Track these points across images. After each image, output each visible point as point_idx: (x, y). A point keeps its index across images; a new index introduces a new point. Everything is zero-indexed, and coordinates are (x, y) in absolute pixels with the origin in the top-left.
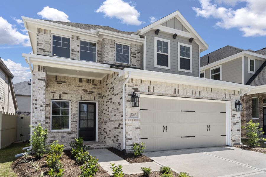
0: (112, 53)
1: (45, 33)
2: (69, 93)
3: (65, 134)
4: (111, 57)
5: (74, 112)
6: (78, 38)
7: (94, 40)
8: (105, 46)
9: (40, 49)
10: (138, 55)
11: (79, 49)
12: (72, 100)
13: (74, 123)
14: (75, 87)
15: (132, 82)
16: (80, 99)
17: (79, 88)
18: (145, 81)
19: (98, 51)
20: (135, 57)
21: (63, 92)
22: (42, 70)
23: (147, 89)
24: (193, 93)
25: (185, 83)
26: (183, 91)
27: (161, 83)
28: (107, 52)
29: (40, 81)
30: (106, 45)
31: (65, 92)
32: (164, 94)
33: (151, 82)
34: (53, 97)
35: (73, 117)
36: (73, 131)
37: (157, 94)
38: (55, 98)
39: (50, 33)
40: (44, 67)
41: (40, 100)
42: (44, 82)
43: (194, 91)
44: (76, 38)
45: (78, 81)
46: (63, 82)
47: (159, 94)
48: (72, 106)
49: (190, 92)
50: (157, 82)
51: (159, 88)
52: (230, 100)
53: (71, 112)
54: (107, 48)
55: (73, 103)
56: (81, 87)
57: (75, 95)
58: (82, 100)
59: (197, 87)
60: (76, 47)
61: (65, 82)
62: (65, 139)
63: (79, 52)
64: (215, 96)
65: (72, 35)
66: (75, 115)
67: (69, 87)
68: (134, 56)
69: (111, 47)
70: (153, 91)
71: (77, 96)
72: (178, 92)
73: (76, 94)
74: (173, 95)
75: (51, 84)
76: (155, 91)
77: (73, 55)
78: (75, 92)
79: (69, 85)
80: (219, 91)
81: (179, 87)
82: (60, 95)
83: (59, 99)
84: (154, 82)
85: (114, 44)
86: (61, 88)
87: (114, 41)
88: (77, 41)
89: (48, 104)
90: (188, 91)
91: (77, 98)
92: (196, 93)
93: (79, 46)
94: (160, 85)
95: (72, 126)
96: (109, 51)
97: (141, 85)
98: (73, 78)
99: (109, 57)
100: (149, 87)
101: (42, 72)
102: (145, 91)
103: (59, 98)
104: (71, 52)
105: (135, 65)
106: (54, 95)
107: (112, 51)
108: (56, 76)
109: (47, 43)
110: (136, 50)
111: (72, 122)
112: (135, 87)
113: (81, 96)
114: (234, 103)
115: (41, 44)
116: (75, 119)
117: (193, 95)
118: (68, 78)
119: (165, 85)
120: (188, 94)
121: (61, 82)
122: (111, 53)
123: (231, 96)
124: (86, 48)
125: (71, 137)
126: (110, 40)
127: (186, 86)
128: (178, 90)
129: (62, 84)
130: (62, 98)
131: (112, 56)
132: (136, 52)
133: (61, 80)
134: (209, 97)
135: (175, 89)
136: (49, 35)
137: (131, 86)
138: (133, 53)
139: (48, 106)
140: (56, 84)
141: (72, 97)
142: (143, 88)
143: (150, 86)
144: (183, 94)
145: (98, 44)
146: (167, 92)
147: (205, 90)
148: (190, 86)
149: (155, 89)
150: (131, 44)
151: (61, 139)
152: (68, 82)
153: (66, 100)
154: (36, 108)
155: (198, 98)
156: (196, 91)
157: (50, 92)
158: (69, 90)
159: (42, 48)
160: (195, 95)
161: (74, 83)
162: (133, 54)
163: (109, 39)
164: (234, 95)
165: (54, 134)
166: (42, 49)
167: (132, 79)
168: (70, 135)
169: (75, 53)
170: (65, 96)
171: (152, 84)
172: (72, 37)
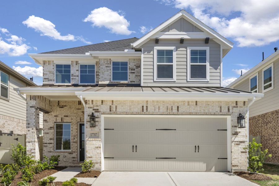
0: (108, 73)
1: (49, 64)
2: (70, 116)
3: (66, 153)
4: (107, 77)
5: (74, 134)
6: (77, 63)
7: (92, 62)
8: (101, 67)
9: (45, 79)
10: (137, 70)
11: (78, 73)
12: (72, 122)
13: (74, 143)
14: (75, 110)
15: (92, 103)
16: (79, 121)
17: (79, 110)
18: (107, 101)
19: (96, 72)
20: (134, 73)
21: (64, 115)
22: (33, 99)
23: (109, 109)
24: (167, 109)
25: (155, 99)
26: (154, 108)
27: (125, 101)
28: (102, 73)
29: (32, 108)
30: (101, 65)
31: (66, 115)
32: (129, 113)
33: (113, 101)
34: (56, 120)
35: (73, 139)
36: (74, 151)
37: (120, 113)
38: (57, 121)
39: (53, 63)
40: (34, 96)
41: (31, 124)
42: (34, 109)
43: (170, 107)
44: (75, 63)
45: (78, 104)
46: (64, 106)
47: (122, 113)
48: (72, 128)
49: (164, 108)
50: (120, 101)
51: (123, 107)
52: (229, 113)
53: (72, 133)
54: (102, 68)
55: (73, 125)
56: (80, 109)
57: (75, 118)
58: (82, 121)
59: (174, 102)
60: (76, 72)
61: (66, 106)
62: (66, 158)
63: (78, 76)
64: (202, 111)
65: (72, 61)
66: (75, 136)
67: (70, 111)
68: (133, 71)
69: (106, 67)
70: (116, 111)
71: (77, 118)
72: (147, 109)
73: (76, 116)
74: (140, 113)
75: (55, 109)
76: (118, 110)
77: (73, 80)
78: (75, 115)
79: (70, 109)
80: (209, 103)
81: (148, 104)
82: (62, 118)
83: (61, 122)
84: (117, 101)
85: (110, 62)
86: (63, 112)
87: (110, 59)
88: (76, 66)
89: (52, 126)
90: (161, 107)
91: (77, 121)
92: (172, 109)
93: (78, 70)
94: (124, 104)
95: (73, 147)
96: (105, 71)
97: (102, 106)
98: (73, 101)
99: (105, 77)
100: (110, 106)
101: (33, 101)
102: (106, 111)
103: (61, 120)
104: (71, 77)
105: (134, 82)
106: (57, 118)
107: (107, 71)
108: (59, 101)
109: (50, 72)
110: (135, 65)
111: (72, 143)
112: (95, 108)
113: (81, 118)
114: (237, 117)
115: (46, 74)
116: (75, 140)
117: (168, 112)
118: (69, 102)
119: (130, 103)
120: (161, 111)
121: (63, 106)
122: (106, 73)
123: (231, 108)
124: (86, 72)
125: (71, 156)
126: (106, 59)
127: (157, 102)
128: (147, 107)
129: (63, 108)
130: (63, 121)
131: (108, 75)
132: (135, 67)
133: (63, 104)
134: (192, 112)
135: (143, 107)
136: (52, 65)
137: (91, 108)
138: (131, 68)
139: (52, 128)
140: (58, 109)
141: (72, 119)
142: (104, 108)
143: (112, 105)
144: (153, 111)
145: (96, 65)
146: (132, 110)
147: (186, 104)
148: (163, 102)
149: (118, 108)
150: (129, 59)
151: (63, 158)
152: (68, 106)
153: (67, 122)
154: (29, 131)
155: (175, 114)
156: (172, 107)
157: (54, 116)
158: (69, 113)
159: (47, 77)
160: (171, 111)
161: (74, 106)
162: (131, 70)
163: (104, 59)
164: (237, 107)
165: (58, 153)
166: (47, 79)
167: (92, 101)
168: (71, 155)
169: (74, 78)
170: (66, 118)
171: (114, 103)
172: (72, 63)
